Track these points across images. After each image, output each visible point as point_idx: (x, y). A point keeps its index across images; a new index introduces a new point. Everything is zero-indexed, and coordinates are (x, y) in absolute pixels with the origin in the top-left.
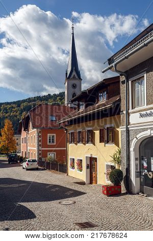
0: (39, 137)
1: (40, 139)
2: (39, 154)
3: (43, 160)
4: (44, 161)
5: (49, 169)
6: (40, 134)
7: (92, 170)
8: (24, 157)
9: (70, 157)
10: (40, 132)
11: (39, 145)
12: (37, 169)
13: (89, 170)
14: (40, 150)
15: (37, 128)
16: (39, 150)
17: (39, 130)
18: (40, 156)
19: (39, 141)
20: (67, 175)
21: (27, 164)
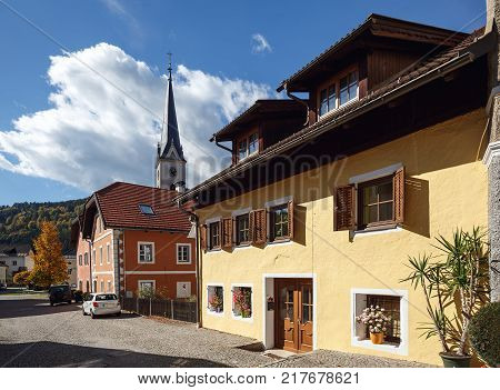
0: (119, 246)
1: (121, 251)
2: (120, 284)
3: (129, 294)
4: (131, 296)
5: (148, 315)
6: (121, 242)
7: (283, 312)
8: (84, 291)
9: (208, 282)
10: (121, 237)
11: (119, 265)
12: (118, 315)
13: (272, 312)
14: (123, 276)
15: (114, 227)
16: (119, 275)
17: (118, 232)
18: (122, 288)
19: (119, 256)
20: (201, 326)
21: (95, 305)
